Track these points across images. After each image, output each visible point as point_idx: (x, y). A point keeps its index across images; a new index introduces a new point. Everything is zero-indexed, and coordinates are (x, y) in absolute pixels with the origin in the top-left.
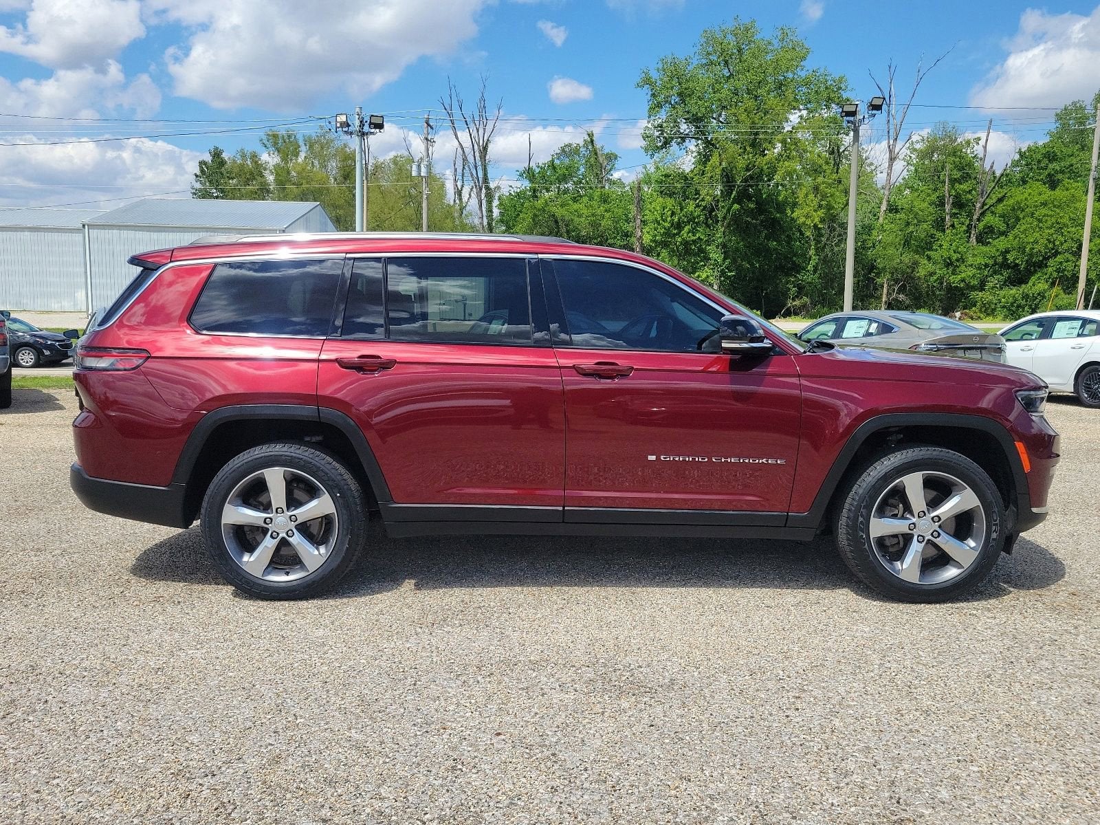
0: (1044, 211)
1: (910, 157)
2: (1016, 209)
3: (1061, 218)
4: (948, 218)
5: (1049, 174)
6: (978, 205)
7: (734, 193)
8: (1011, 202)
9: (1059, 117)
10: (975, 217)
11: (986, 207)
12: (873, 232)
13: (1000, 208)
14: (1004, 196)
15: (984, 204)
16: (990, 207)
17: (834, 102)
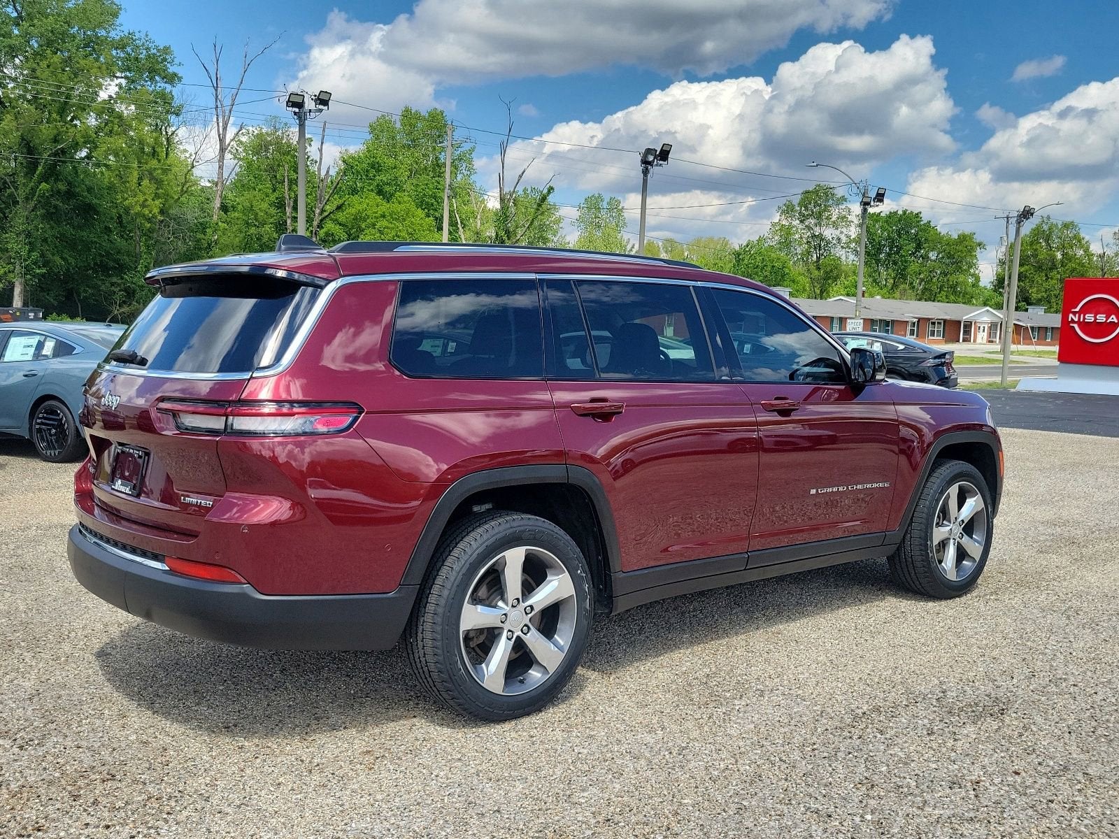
0: (385, 223)
1: (237, 150)
2: (358, 218)
3: (400, 231)
4: (289, 221)
5: (378, 185)
6: (317, 211)
7: (40, 168)
8: (353, 211)
9: (372, 129)
10: (315, 223)
11: (326, 214)
12: (207, 230)
13: (341, 216)
14: (343, 204)
15: (323, 211)
16: (329, 214)
17: (159, 75)
